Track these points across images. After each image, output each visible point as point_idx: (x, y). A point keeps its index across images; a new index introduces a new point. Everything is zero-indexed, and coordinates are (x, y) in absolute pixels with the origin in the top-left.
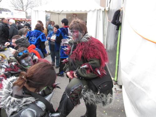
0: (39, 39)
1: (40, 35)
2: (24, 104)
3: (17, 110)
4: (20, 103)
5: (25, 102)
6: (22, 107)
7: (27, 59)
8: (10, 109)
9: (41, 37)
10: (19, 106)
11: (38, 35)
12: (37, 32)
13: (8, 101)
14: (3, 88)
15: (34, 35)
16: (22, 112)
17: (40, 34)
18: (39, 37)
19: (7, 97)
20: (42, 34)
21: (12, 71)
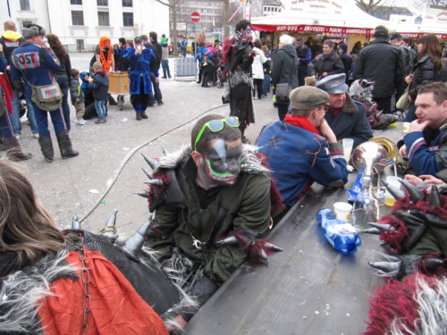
21: (432, 213)
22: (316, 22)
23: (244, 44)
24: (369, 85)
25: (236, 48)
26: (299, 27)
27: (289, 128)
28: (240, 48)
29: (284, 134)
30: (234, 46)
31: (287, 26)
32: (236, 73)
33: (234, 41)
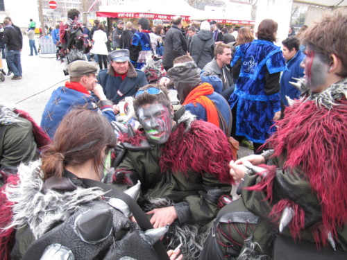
0: (265, 65)
1: (268, 56)
2: (79, 201)
3: (63, 217)
4: (68, 200)
5: (79, 198)
6: (74, 208)
7: (150, 108)
8: (42, 219)
9: (269, 62)
10: (67, 206)
11: (262, 56)
12: (263, 46)
13: (37, 203)
14: (20, 182)
15: (255, 56)
16: (75, 218)
17: (268, 52)
18: (264, 60)
19: (32, 197)
20: (271, 53)
21: (128, 142)
22: (149, 10)
23: (75, 29)
24: (158, 59)
25: (69, 32)
26: (135, 14)
27: (66, 91)
28: (72, 32)
29: (63, 96)
30: (67, 30)
31: (126, 14)
32: (72, 51)
33: (67, 26)
